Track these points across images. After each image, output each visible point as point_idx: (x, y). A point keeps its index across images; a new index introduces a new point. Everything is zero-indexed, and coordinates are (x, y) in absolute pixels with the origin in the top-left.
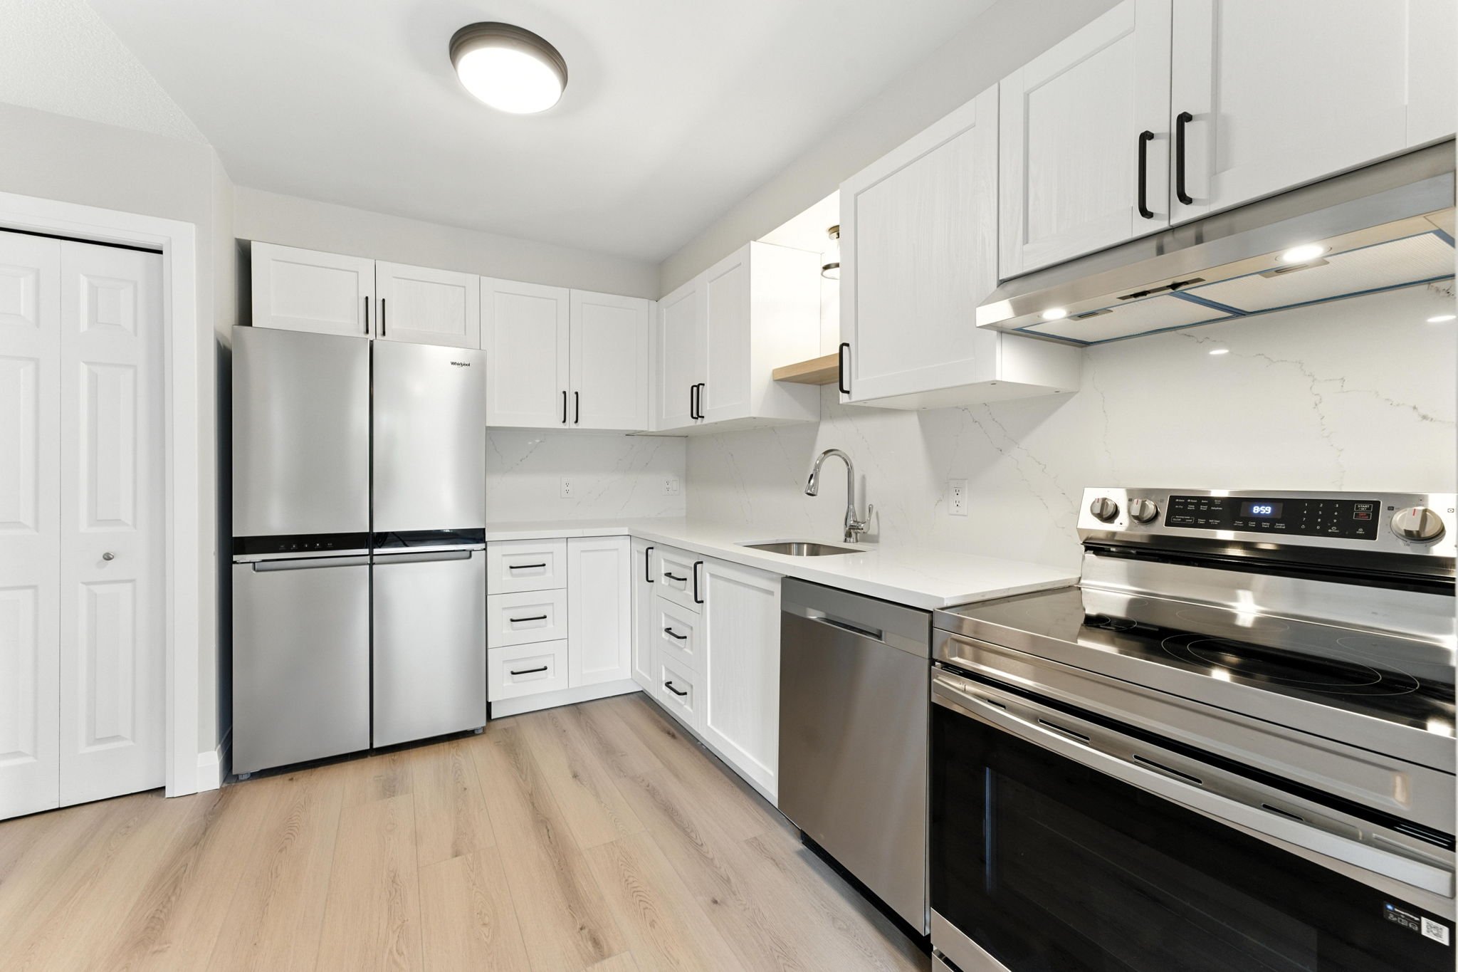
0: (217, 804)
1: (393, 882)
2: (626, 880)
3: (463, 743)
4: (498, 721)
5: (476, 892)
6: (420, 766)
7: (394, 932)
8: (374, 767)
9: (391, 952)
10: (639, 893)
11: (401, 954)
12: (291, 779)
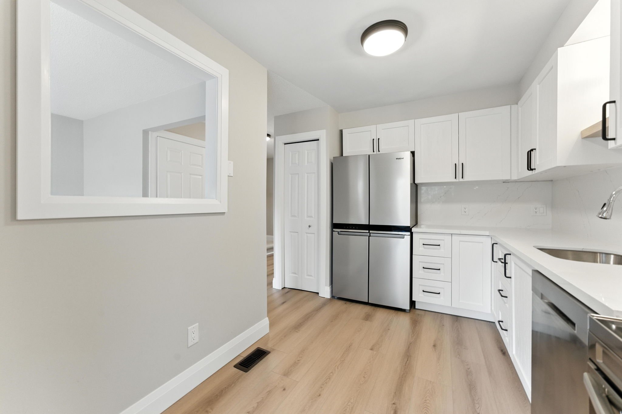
0: (327, 302)
1: (350, 347)
2: (425, 400)
3: (400, 313)
4: (418, 310)
5: (369, 365)
6: (381, 314)
7: (340, 361)
8: (367, 309)
9: (336, 366)
10: (427, 410)
11: (338, 368)
12: (345, 303)
